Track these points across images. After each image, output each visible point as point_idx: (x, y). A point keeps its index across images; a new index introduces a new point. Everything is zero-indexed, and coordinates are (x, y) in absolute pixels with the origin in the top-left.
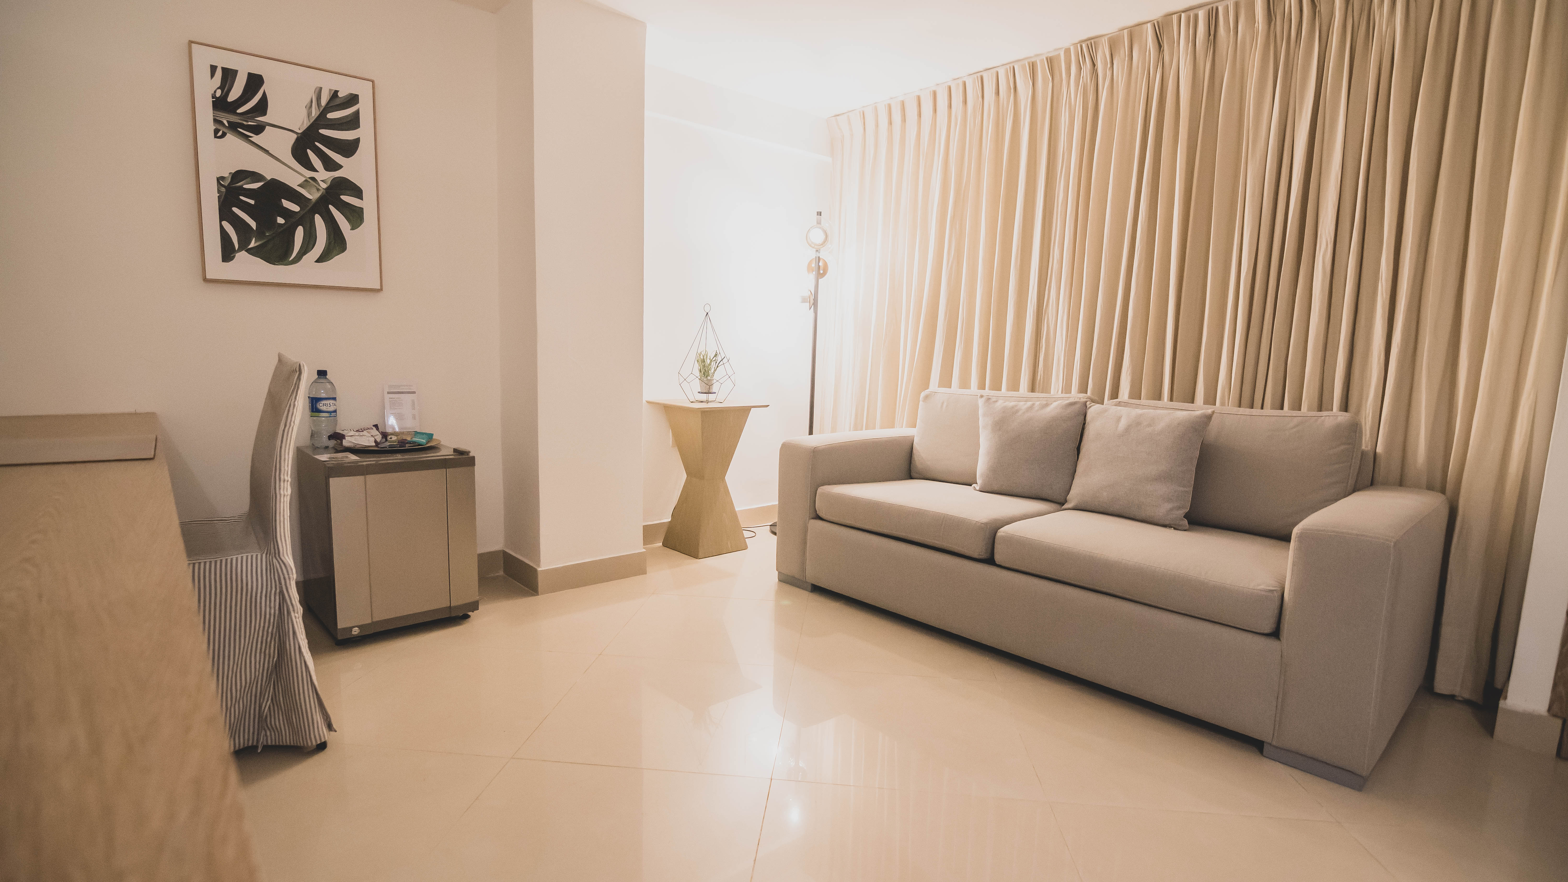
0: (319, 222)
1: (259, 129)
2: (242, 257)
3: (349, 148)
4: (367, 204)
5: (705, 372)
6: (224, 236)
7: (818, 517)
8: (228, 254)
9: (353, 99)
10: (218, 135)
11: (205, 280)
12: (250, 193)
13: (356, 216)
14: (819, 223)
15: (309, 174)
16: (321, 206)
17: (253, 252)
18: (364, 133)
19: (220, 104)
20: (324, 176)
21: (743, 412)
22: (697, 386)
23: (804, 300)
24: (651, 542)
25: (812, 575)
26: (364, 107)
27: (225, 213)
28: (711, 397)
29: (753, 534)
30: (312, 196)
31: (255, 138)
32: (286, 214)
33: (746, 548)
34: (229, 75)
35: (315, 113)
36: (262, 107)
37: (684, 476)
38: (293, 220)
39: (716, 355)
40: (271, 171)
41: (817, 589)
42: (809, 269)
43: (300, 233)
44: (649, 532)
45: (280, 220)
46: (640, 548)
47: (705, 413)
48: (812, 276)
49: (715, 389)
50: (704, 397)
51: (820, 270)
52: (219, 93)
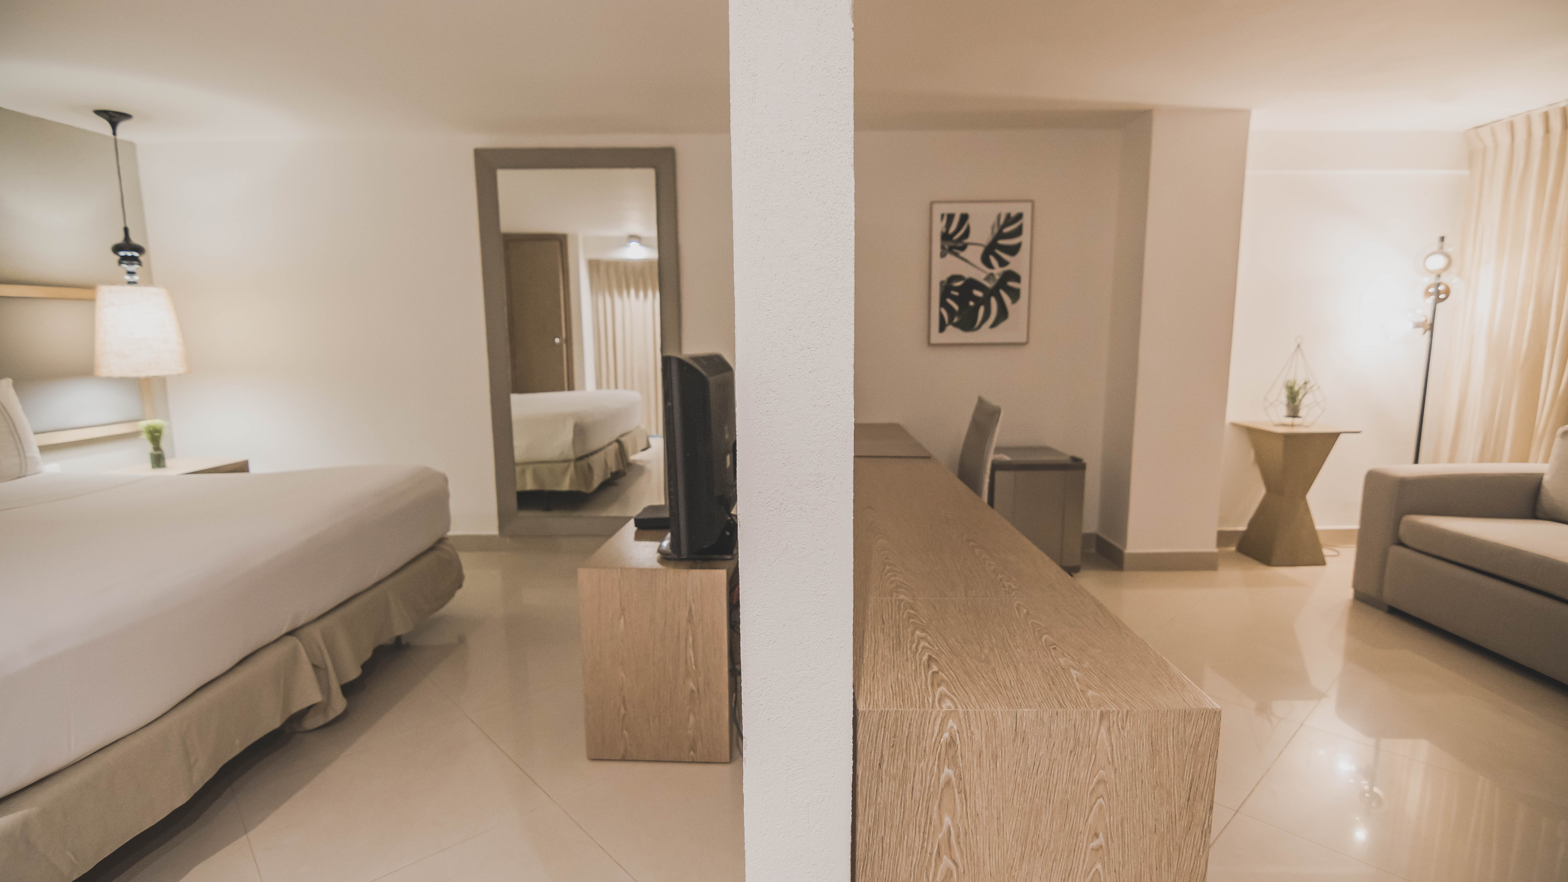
0: (994, 302)
1: (963, 248)
2: (950, 329)
3: (1014, 250)
4: (1023, 286)
5: (1293, 398)
6: (941, 317)
7: (1401, 544)
8: (942, 328)
9: (1019, 216)
10: (943, 255)
11: (930, 344)
12: (956, 289)
13: (1015, 295)
14: (1442, 248)
15: (989, 271)
16: (994, 292)
17: (956, 325)
18: (1024, 239)
19: (946, 237)
20: (998, 271)
21: (1330, 439)
22: (1283, 410)
23: (1417, 325)
24: (1227, 545)
25: (1389, 596)
26: (1026, 221)
27: (943, 304)
28: (1296, 421)
29: (1336, 554)
30: (989, 285)
31: (962, 254)
32: (975, 299)
33: (1323, 563)
34: (951, 217)
35: (996, 231)
36: (966, 234)
37: (1262, 491)
38: (979, 302)
39: (1306, 383)
40: (969, 272)
41: (1394, 611)
42: (1427, 294)
43: (982, 310)
44: (1223, 538)
45: (972, 303)
46: (1214, 549)
47: (1288, 437)
48: (1431, 300)
49: (1301, 413)
50: (1290, 420)
51: (1440, 294)
52: (944, 230)
